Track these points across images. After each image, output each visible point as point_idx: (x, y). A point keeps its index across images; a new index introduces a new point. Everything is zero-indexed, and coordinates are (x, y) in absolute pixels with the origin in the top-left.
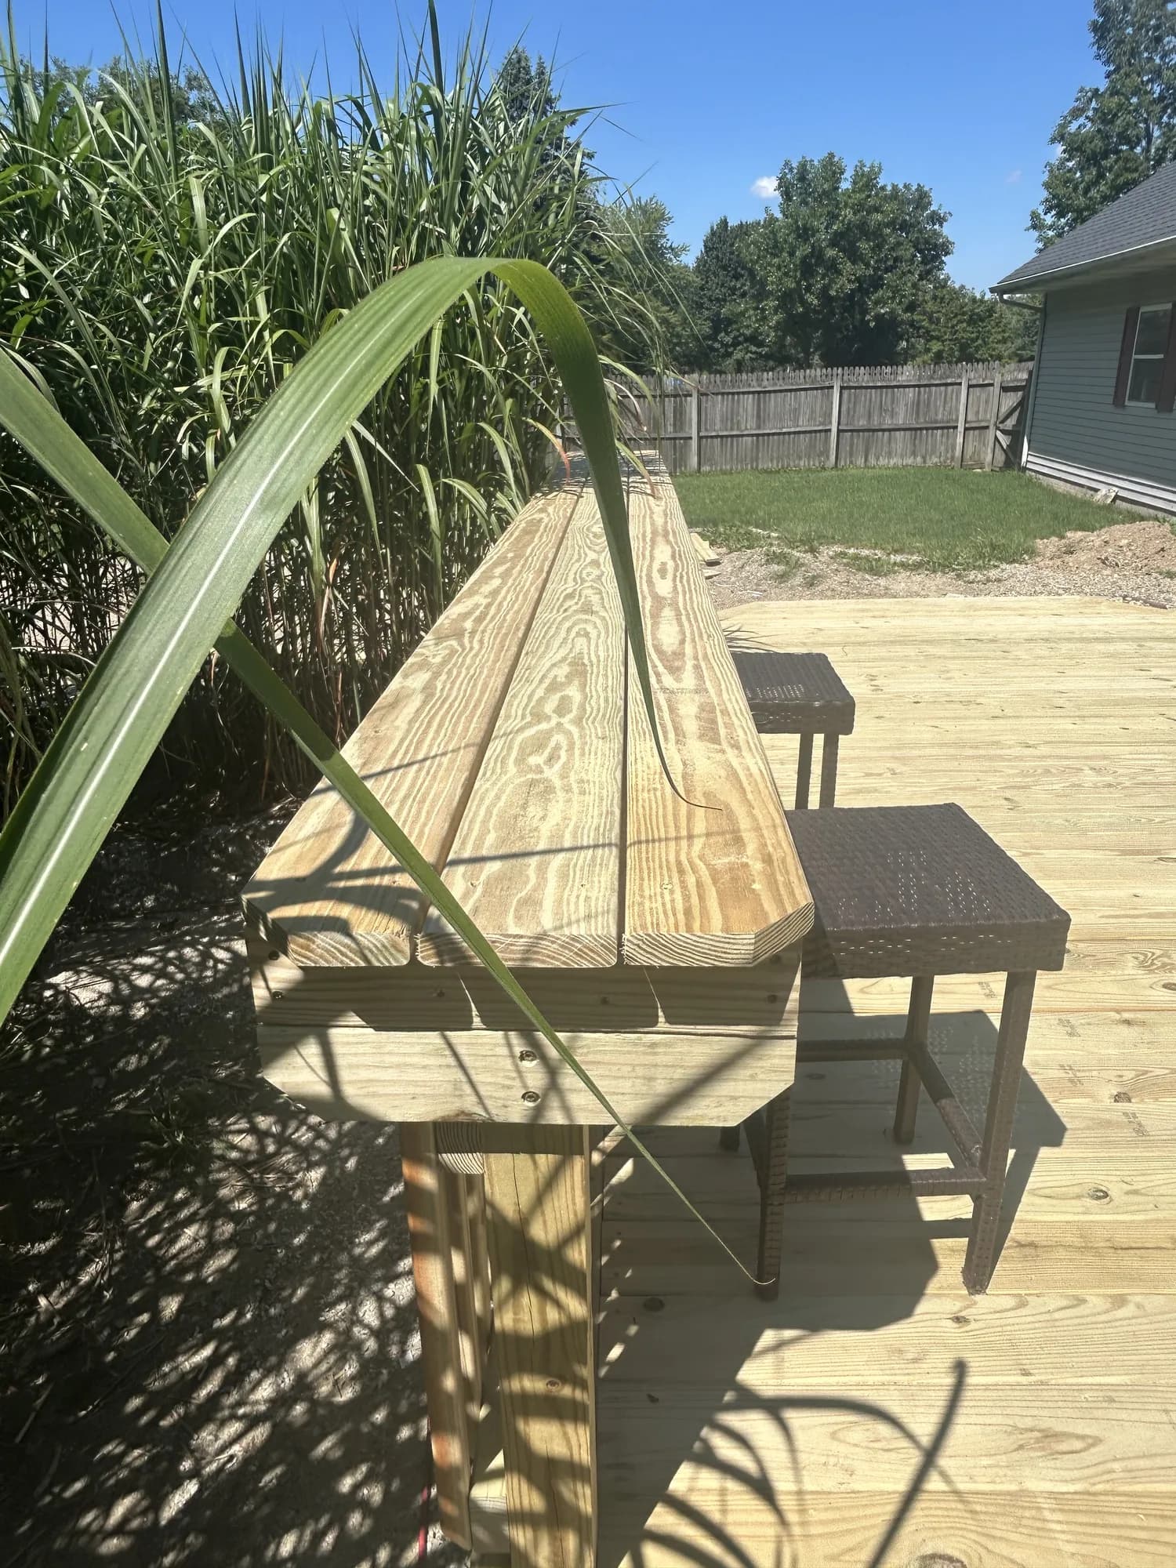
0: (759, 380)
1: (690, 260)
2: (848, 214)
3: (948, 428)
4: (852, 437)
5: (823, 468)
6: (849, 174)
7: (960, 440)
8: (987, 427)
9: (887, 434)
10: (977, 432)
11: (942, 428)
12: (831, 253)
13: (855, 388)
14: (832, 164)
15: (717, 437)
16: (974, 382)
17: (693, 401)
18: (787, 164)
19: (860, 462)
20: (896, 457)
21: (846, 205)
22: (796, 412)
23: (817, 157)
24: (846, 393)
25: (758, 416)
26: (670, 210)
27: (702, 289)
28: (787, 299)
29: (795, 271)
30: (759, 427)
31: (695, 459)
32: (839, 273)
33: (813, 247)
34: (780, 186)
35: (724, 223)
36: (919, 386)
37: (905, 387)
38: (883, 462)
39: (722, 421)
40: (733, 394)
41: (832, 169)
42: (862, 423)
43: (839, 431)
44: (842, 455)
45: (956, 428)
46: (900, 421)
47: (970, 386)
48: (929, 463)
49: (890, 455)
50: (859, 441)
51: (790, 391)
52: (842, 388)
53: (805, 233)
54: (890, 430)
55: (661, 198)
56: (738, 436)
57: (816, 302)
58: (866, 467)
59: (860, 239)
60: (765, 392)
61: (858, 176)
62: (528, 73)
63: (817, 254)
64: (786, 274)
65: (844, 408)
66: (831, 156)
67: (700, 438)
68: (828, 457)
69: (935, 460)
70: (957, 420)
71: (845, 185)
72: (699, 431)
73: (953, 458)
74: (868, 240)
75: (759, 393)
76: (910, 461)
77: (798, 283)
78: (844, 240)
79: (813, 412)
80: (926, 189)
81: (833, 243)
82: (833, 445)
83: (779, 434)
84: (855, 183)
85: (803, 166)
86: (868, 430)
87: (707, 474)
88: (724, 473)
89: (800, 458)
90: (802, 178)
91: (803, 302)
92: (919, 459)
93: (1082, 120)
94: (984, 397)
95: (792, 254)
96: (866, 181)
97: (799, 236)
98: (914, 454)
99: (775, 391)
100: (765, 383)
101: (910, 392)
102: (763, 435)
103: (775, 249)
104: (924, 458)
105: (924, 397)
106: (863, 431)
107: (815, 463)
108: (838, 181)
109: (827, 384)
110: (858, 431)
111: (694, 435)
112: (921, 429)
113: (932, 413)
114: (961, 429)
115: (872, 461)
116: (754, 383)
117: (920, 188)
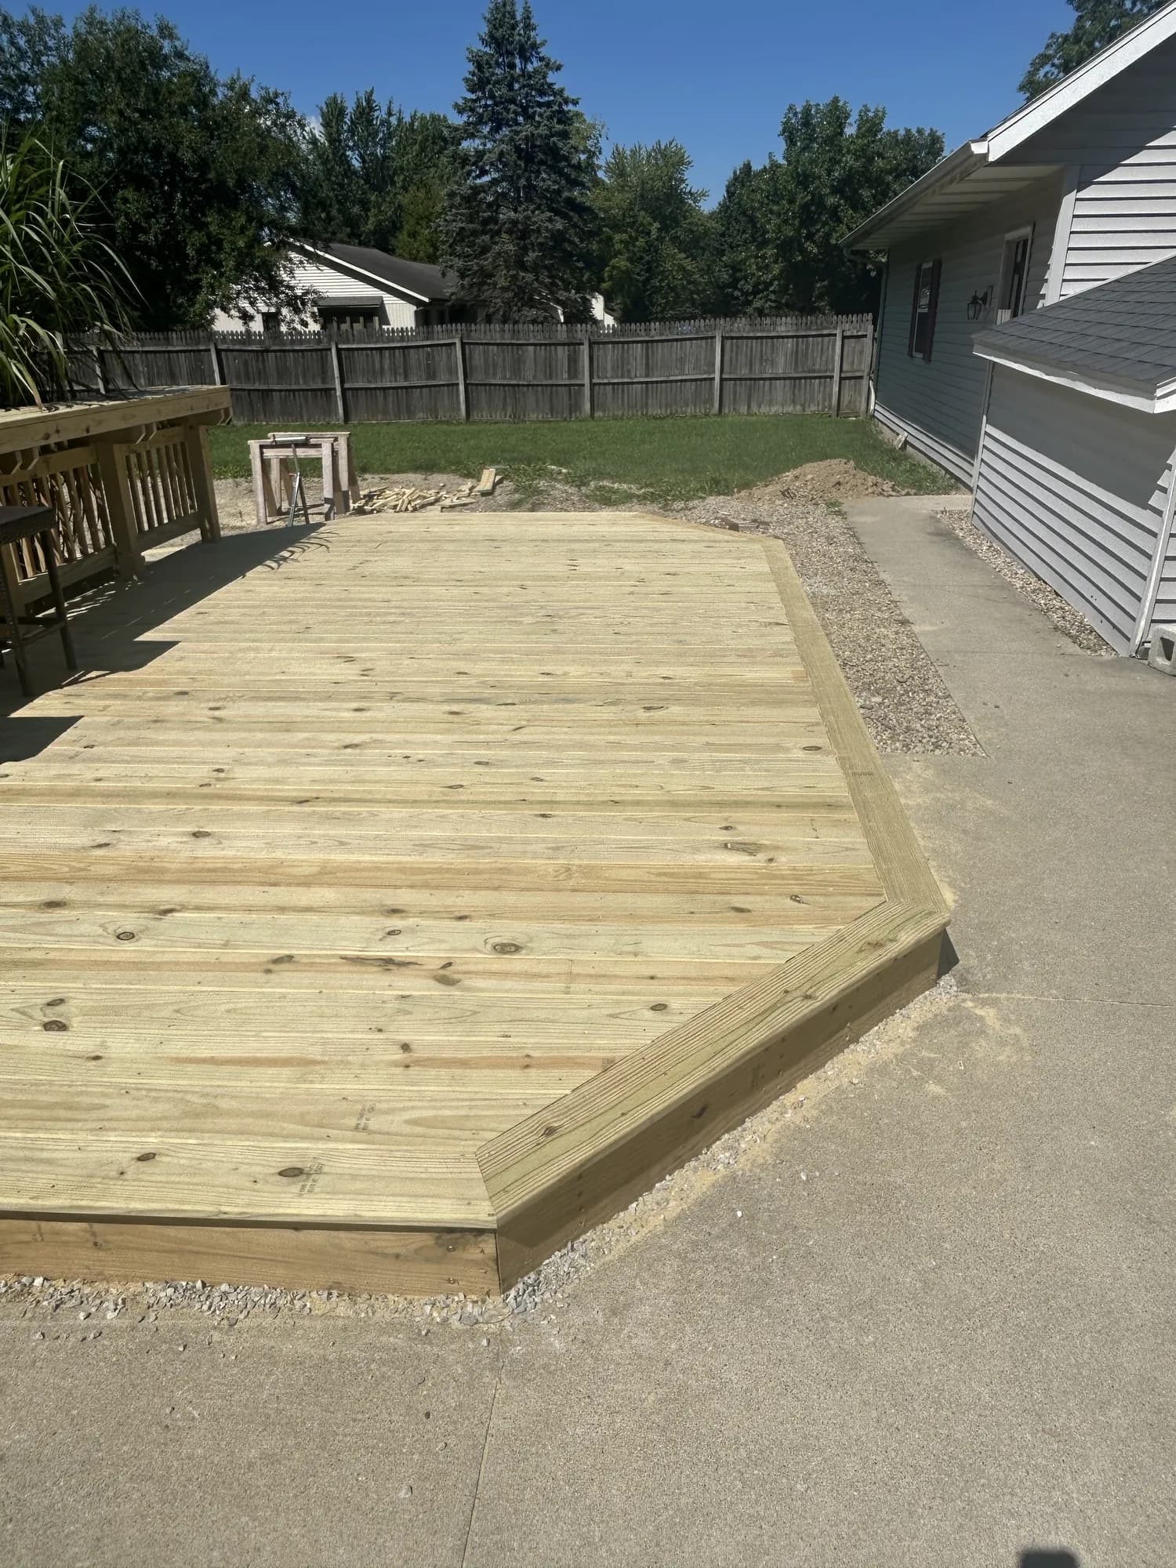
0: (647, 331)
1: (709, 205)
2: (849, 160)
3: (825, 377)
4: (735, 385)
5: (707, 415)
6: (854, 118)
7: (836, 389)
8: (861, 377)
9: (767, 382)
10: (853, 381)
11: (820, 377)
12: (831, 201)
13: (737, 338)
14: (837, 108)
15: (609, 384)
16: (848, 334)
17: (585, 349)
18: (791, 108)
19: (744, 409)
20: (777, 405)
21: (849, 152)
22: (682, 361)
23: (823, 100)
24: (728, 343)
25: (647, 364)
26: (689, 154)
27: (723, 235)
28: (786, 247)
29: (794, 218)
30: (647, 376)
31: (587, 406)
32: (839, 221)
33: (813, 195)
34: (784, 131)
35: (747, 167)
36: (797, 337)
37: (783, 337)
38: (764, 409)
39: (612, 369)
40: (623, 343)
41: (837, 114)
42: (744, 372)
43: (722, 380)
44: (726, 402)
45: (831, 377)
46: (780, 371)
47: (844, 338)
48: (808, 412)
49: (771, 404)
50: (741, 389)
51: (677, 340)
52: (724, 339)
53: (804, 180)
54: (770, 379)
55: (679, 142)
56: (628, 383)
57: (815, 250)
58: (749, 414)
59: (862, 187)
60: (653, 341)
61: (863, 121)
62: (513, 17)
63: (818, 200)
64: (785, 222)
65: (727, 358)
66: (836, 100)
67: (592, 385)
68: (712, 405)
69: (813, 408)
70: (833, 371)
71: (850, 130)
72: (591, 377)
73: (830, 407)
74: (871, 187)
75: (647, 342)
76: (790, 409)
77: (798, 231)
78: (846, 187)
79: (697, 360)
80: (939, 134)
81: (835, 191)
82: (717, 393)
83: (666, 382)
84: (859, 128)
85: (807, 110)
86: (750, 379)
87: (600, 419)
88: (615, 418)
89: (687, 406)
90: (806, 122)
91: (802, 250)
92: (798, 407)
93: (1047, 68)
94: (858, 347)
95: (791, 201)
96: (871, 126)
97: (799, 183)
98: (794, 402)
99: (662, 341)
100: (653, 332)
101: (790, 343)
102: (652, 382)
103: (775, 196)
104: (803, 406)
105: (802, 347)
106: (746, 379)
107: (700, 410)
108: (841, 126)
109: (710, 334)
110: (741, 379)
111: (586, 381)
112: (800, 378)
113: (810, 362)
114: (836, 378)
115: (754, 409)
116: (643, 333)
117: (932, 134)
